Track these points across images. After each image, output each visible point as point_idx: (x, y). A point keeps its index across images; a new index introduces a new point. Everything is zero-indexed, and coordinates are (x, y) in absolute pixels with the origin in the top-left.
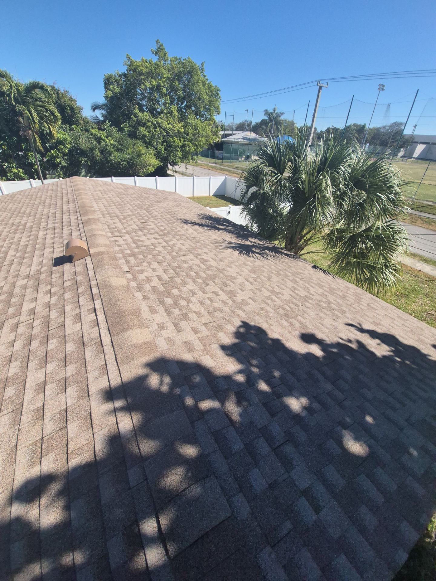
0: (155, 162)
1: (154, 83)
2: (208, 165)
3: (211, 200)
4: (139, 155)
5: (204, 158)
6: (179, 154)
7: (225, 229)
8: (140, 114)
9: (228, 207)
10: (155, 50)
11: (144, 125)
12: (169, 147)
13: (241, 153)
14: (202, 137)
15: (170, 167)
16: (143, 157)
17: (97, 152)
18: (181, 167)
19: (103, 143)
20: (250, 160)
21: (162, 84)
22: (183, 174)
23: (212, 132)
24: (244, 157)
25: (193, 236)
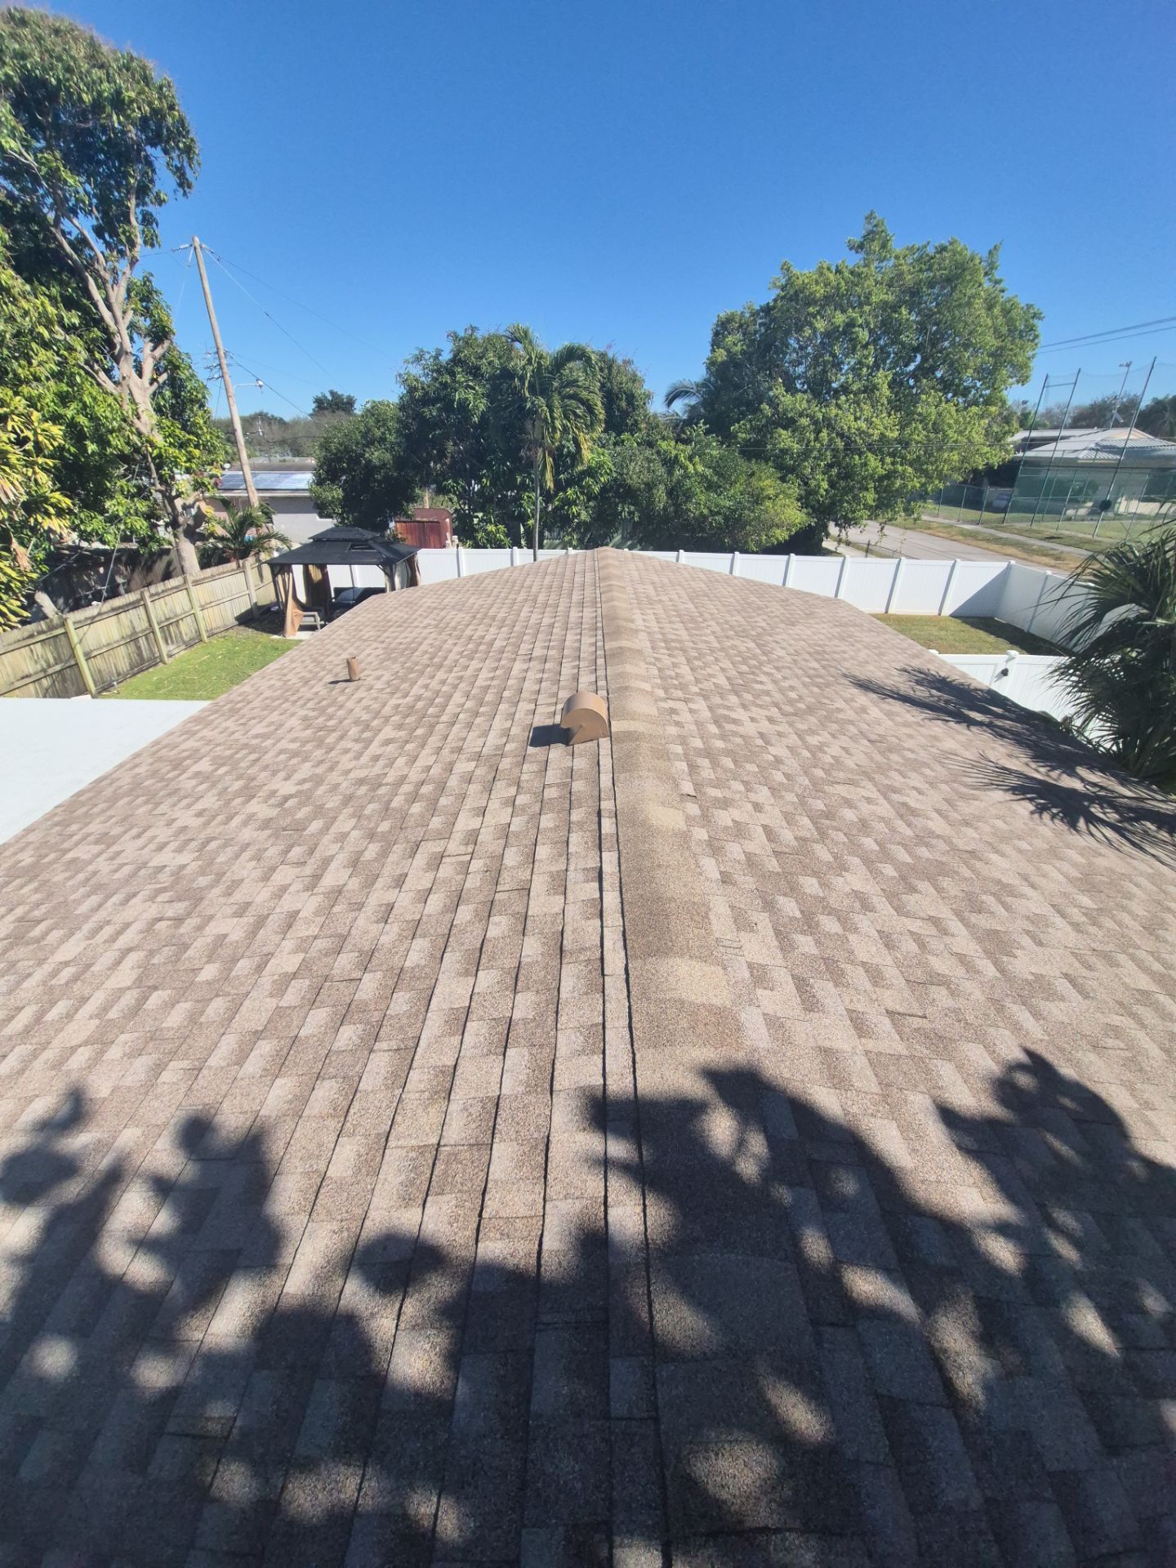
0: (795, 516)
1: (840, 319)
2: (951, 526)
3: (941, 629)
4: (758, 499)
5: (943, 507)
6: (870, 497)
7: (990, 726)
8: (787, 400)
9: (1005, 657)
10: (858, 239)
11: (789, 423)
12: (845, 477)
13: (1080, 491)
14: (952, 449)
15: (833, 529)
16: (768, 503)
17: (661, 496)
18: (866, 531)
19: (678, 473)
20: (1110, 514)
21: (860, 321)
22: (868, 550)
23: (987, 434)
24: (1090, 504)
25: (881, 730)
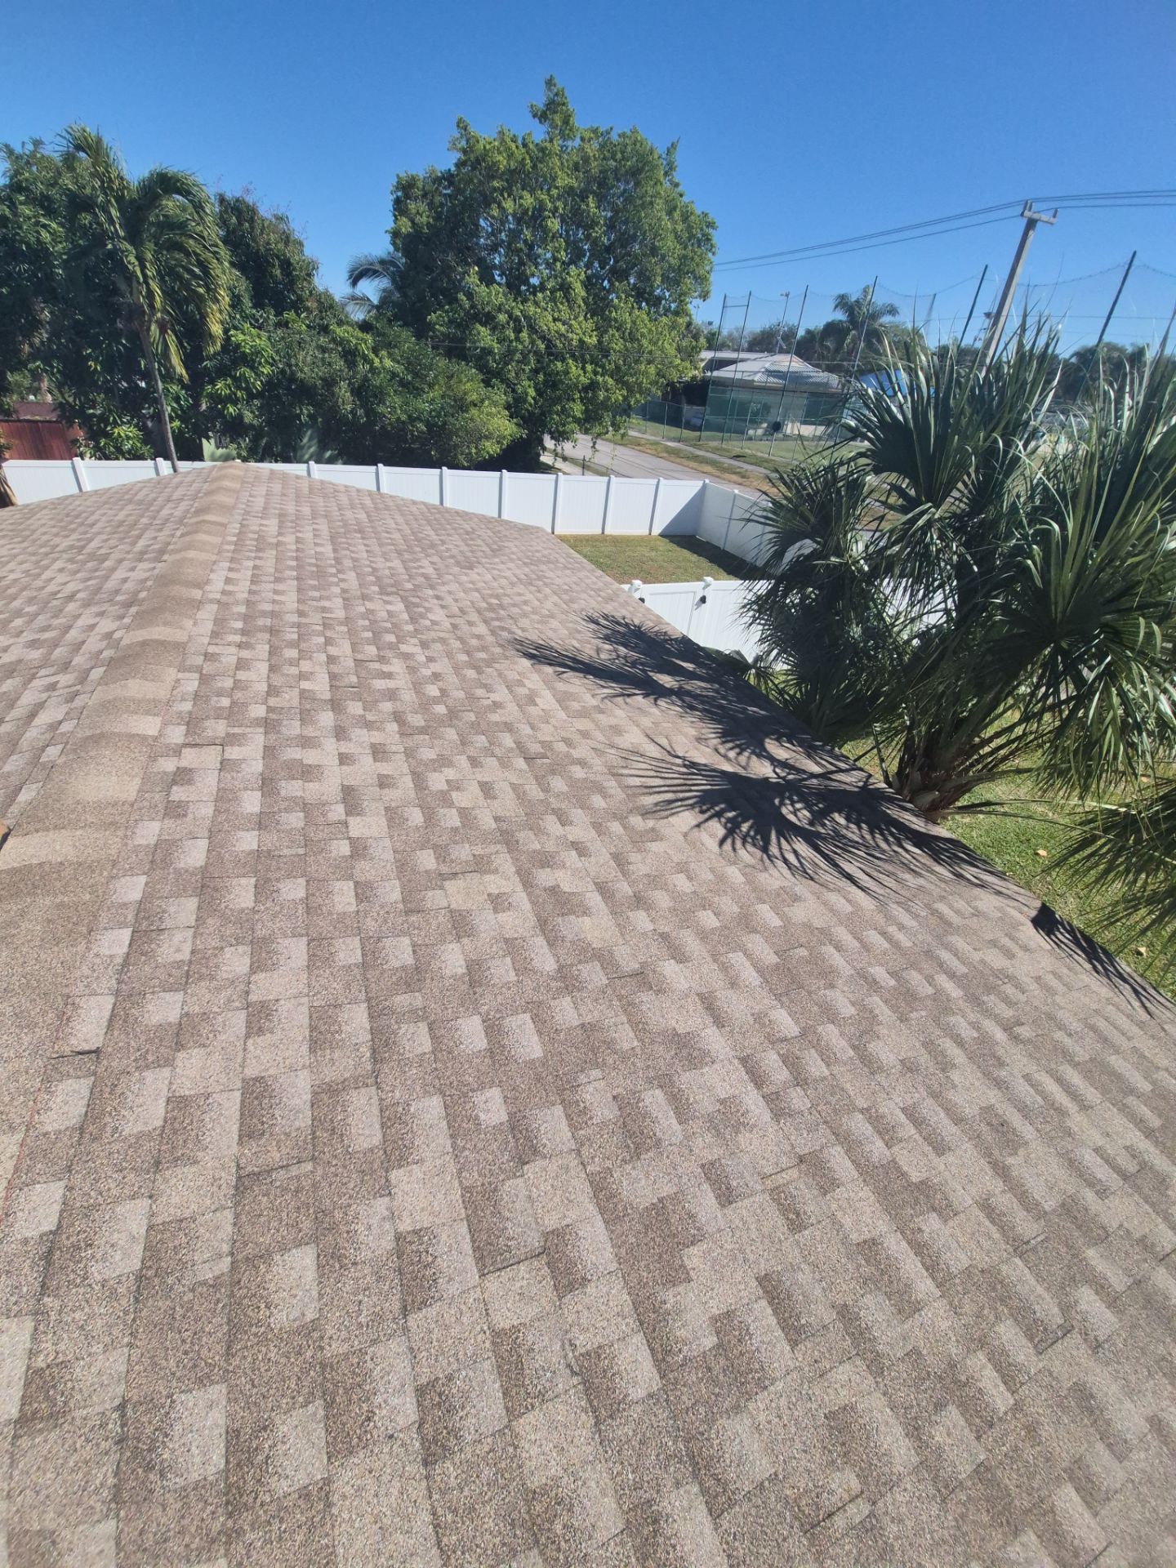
0: (505, 427)
1: (528, 200)
2: (657, 443)
3: (652, 549)
4: (461, 405)
5: (649, 424)
6: (577, 409)
8: (483, 289)
9: (703, 582)
10: (540, 103)
11: (488, 319)
12: (552, 387)
13: (755, 414)
14: (649, 362)
15: (549, 443)
16: (474, 411)
17: (344, 393)
18: (580, 445)
19: (362, 368)
20: (781, 435)
21: (550, 205)
22: (585, 466)
23: (679, 349)
24: (765, 425)
